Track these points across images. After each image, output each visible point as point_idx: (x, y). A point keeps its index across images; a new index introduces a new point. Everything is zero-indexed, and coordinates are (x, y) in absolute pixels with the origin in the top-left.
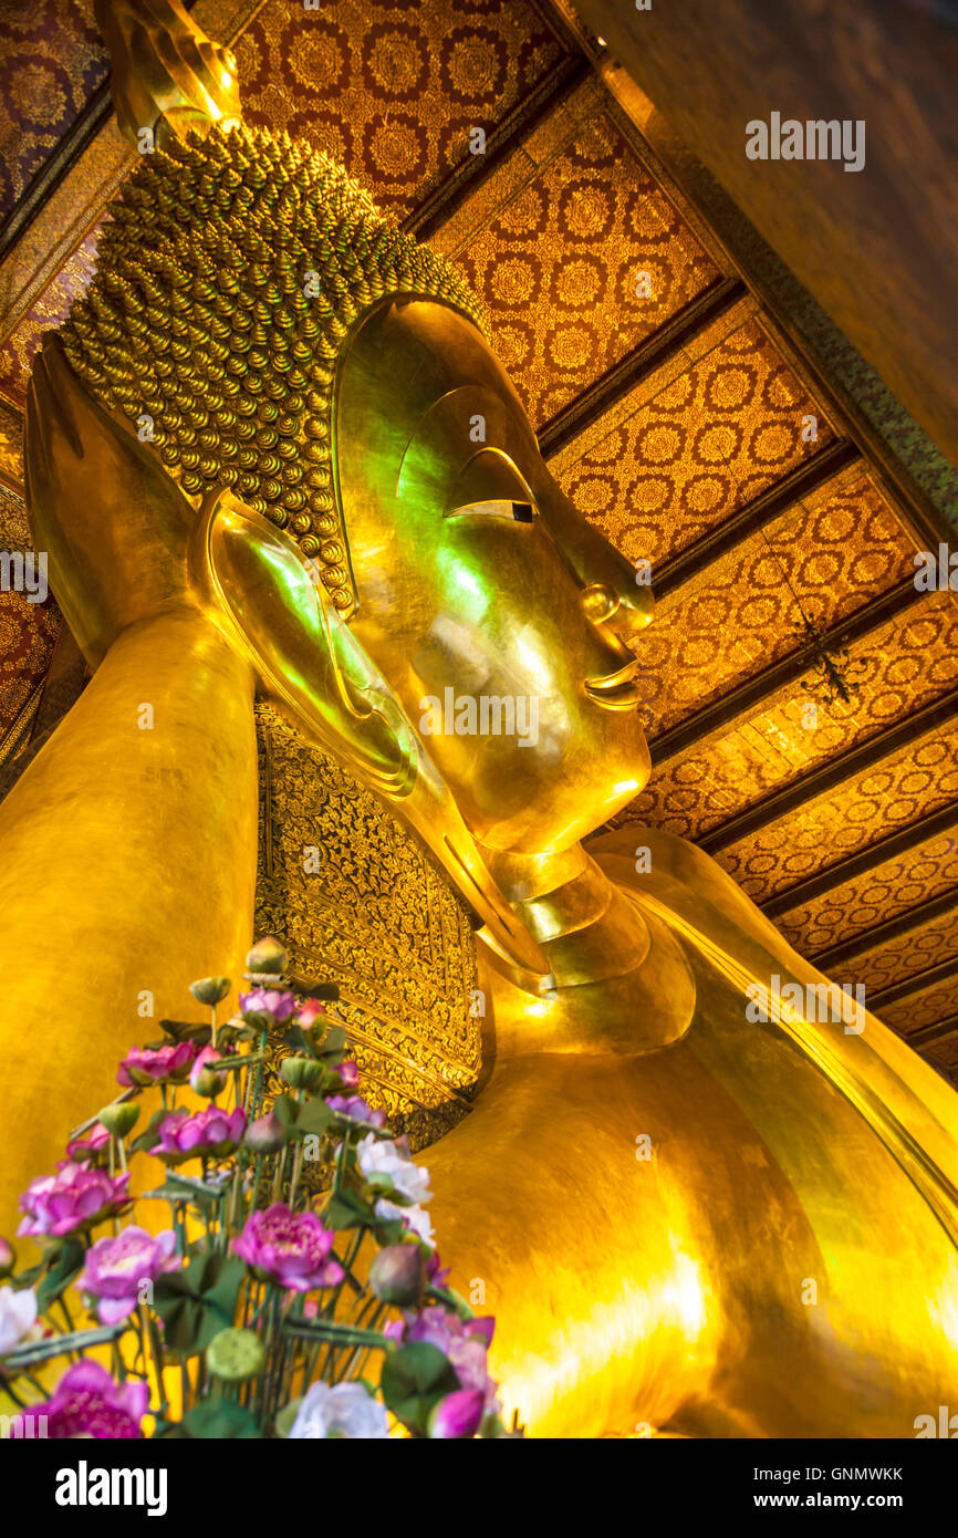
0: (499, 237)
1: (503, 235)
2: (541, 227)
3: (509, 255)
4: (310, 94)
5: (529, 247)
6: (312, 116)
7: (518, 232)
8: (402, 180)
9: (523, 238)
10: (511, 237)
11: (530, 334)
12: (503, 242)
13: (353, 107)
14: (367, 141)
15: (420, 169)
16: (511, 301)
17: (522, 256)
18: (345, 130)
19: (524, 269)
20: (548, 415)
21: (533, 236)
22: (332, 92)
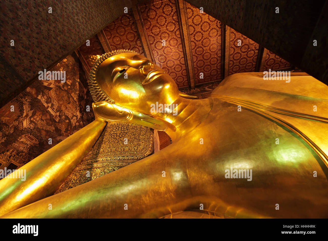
0: (148, 29)
1: (148, 28)
2: (150, 22)
3: (152, 29)
4: (120, 43)
5: (152, 25)
6: (122, 45)
7: (149, 26)
8: (135, 38)
9: (150, 26)
10: (149, 27)
11: (165, 32)
12: (149, 29)
13: (124, 39)
14: (128, 40)
15: (134, 35)
16: (158, 32)
17: (153, 27)
18: (126, 42)
19: (155, 28)
20: (179, 36)
21: (151, 24)
22: (121, 40)
